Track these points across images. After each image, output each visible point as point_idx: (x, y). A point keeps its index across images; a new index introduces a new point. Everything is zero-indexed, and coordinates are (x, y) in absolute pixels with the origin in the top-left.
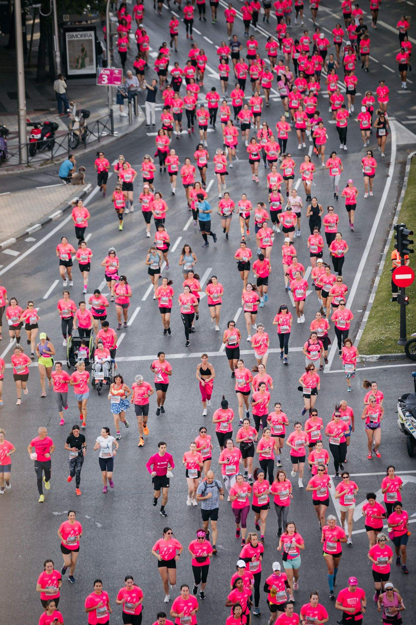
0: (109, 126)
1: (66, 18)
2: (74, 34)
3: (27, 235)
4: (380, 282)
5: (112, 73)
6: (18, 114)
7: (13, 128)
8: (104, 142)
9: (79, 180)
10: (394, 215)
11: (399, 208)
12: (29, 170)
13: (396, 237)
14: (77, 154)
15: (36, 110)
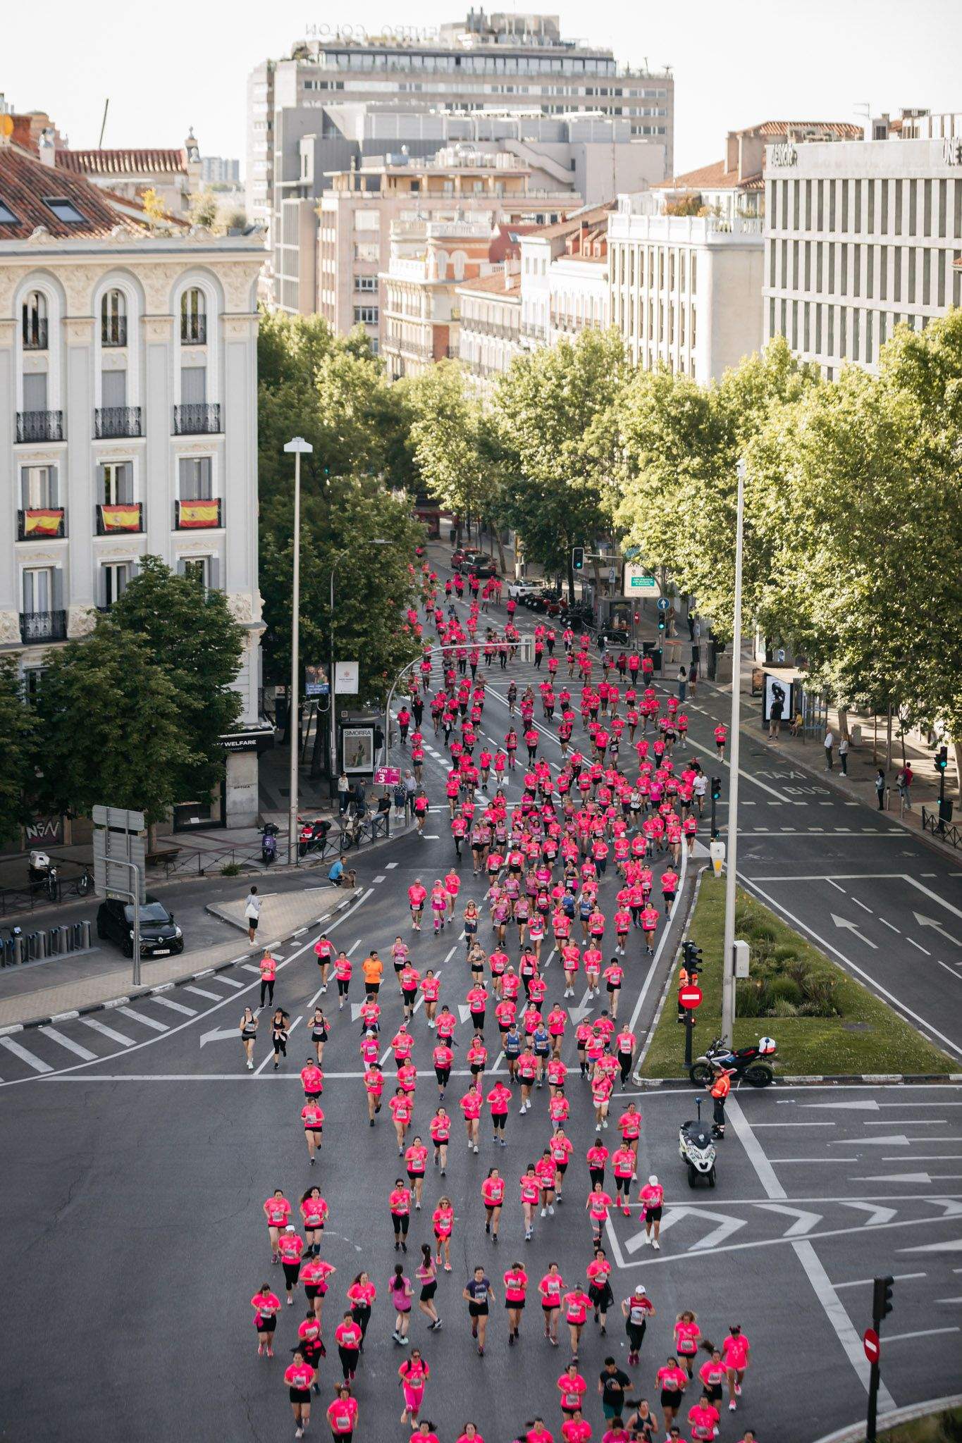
0: (384, 827)
1: (345, 714)
2: (352, 730)
3: (293, 939)
4: (666, 1002)
5: (390, 771)
6: (289, 812)
7: (282, 826)
8: (378, 844)
9: (351, 885)
10: (683, 931)
11: (688, 924)
12: (297, 870)
13: (684, 955)
14: (350, 855)
15: (309, 808)
